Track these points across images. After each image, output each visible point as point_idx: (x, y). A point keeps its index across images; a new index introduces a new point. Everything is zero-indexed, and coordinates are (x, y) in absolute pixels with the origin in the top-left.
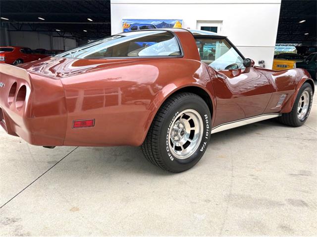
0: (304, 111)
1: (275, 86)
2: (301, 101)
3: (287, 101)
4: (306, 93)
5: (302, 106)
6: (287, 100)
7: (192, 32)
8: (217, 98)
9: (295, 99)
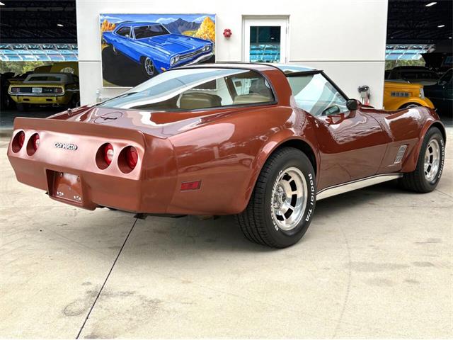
0: (435, 168)
1: (390, 133)
2: (428, 154)
3: (409, 156)
4: (433, 142)
5: (431, 162)
6: (408, 153)
7: (284, 70)
8: (321, 153)
9: (419, 151)
